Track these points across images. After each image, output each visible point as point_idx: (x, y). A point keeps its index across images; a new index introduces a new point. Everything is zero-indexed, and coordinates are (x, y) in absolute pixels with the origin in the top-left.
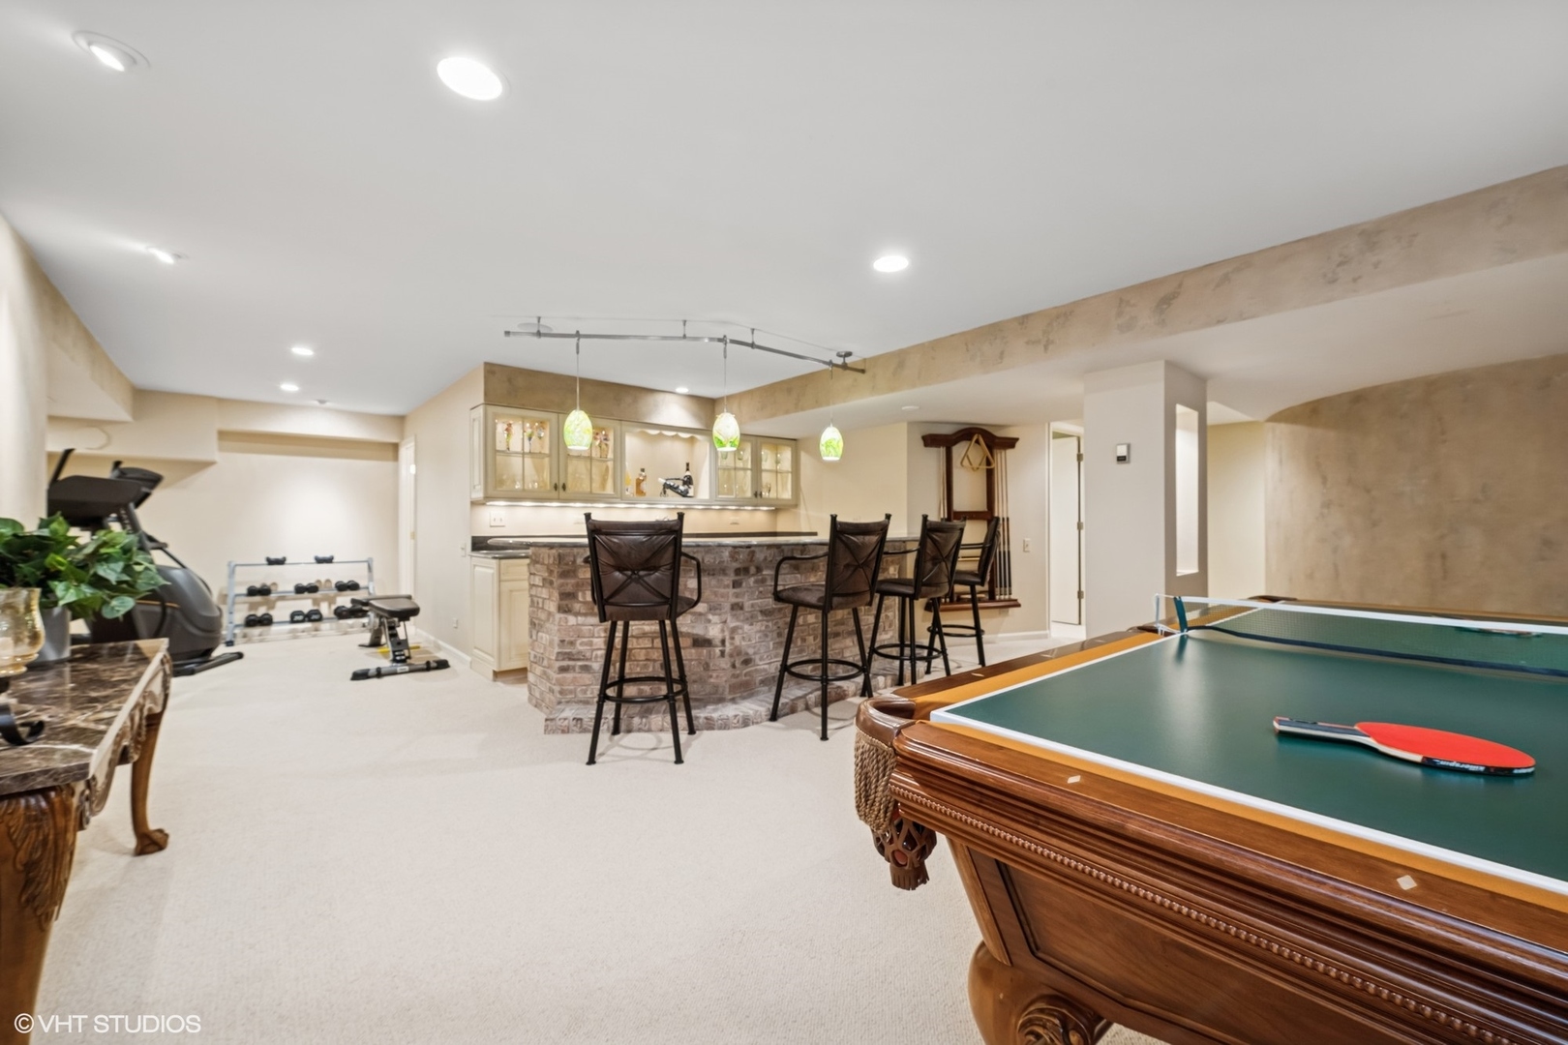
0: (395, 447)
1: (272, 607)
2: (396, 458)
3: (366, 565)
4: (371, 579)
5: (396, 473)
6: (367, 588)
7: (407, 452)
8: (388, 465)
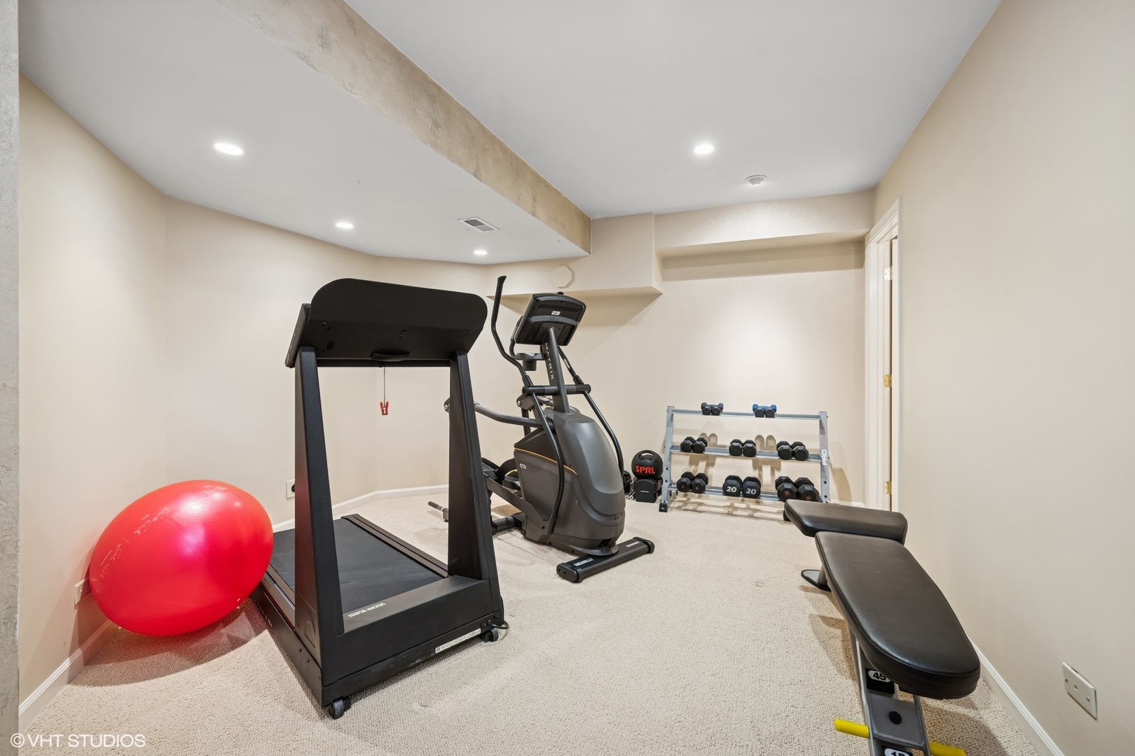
0: (859, 244)
1: (711, 464)
2: (860, 262)
3: (817, 421)
4: (824, 444)
5: (861, 285)
6: (819, 457)
7: (876, 251)
8: (852, 273)
